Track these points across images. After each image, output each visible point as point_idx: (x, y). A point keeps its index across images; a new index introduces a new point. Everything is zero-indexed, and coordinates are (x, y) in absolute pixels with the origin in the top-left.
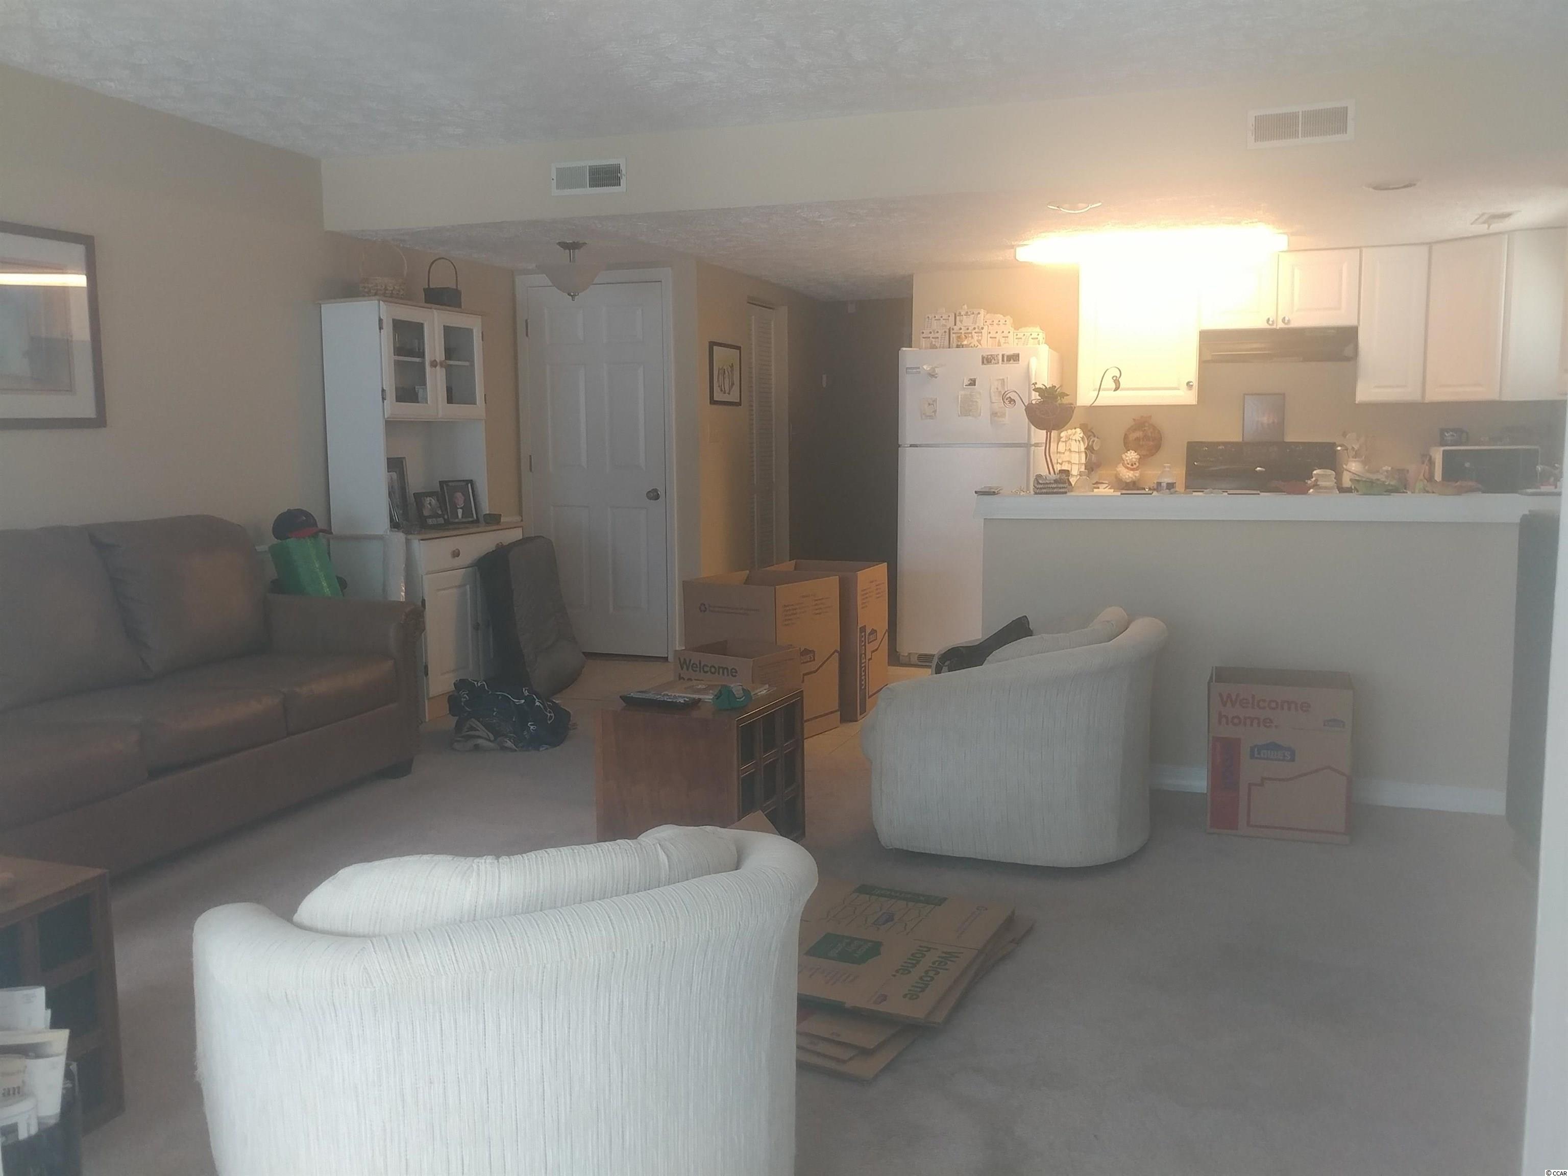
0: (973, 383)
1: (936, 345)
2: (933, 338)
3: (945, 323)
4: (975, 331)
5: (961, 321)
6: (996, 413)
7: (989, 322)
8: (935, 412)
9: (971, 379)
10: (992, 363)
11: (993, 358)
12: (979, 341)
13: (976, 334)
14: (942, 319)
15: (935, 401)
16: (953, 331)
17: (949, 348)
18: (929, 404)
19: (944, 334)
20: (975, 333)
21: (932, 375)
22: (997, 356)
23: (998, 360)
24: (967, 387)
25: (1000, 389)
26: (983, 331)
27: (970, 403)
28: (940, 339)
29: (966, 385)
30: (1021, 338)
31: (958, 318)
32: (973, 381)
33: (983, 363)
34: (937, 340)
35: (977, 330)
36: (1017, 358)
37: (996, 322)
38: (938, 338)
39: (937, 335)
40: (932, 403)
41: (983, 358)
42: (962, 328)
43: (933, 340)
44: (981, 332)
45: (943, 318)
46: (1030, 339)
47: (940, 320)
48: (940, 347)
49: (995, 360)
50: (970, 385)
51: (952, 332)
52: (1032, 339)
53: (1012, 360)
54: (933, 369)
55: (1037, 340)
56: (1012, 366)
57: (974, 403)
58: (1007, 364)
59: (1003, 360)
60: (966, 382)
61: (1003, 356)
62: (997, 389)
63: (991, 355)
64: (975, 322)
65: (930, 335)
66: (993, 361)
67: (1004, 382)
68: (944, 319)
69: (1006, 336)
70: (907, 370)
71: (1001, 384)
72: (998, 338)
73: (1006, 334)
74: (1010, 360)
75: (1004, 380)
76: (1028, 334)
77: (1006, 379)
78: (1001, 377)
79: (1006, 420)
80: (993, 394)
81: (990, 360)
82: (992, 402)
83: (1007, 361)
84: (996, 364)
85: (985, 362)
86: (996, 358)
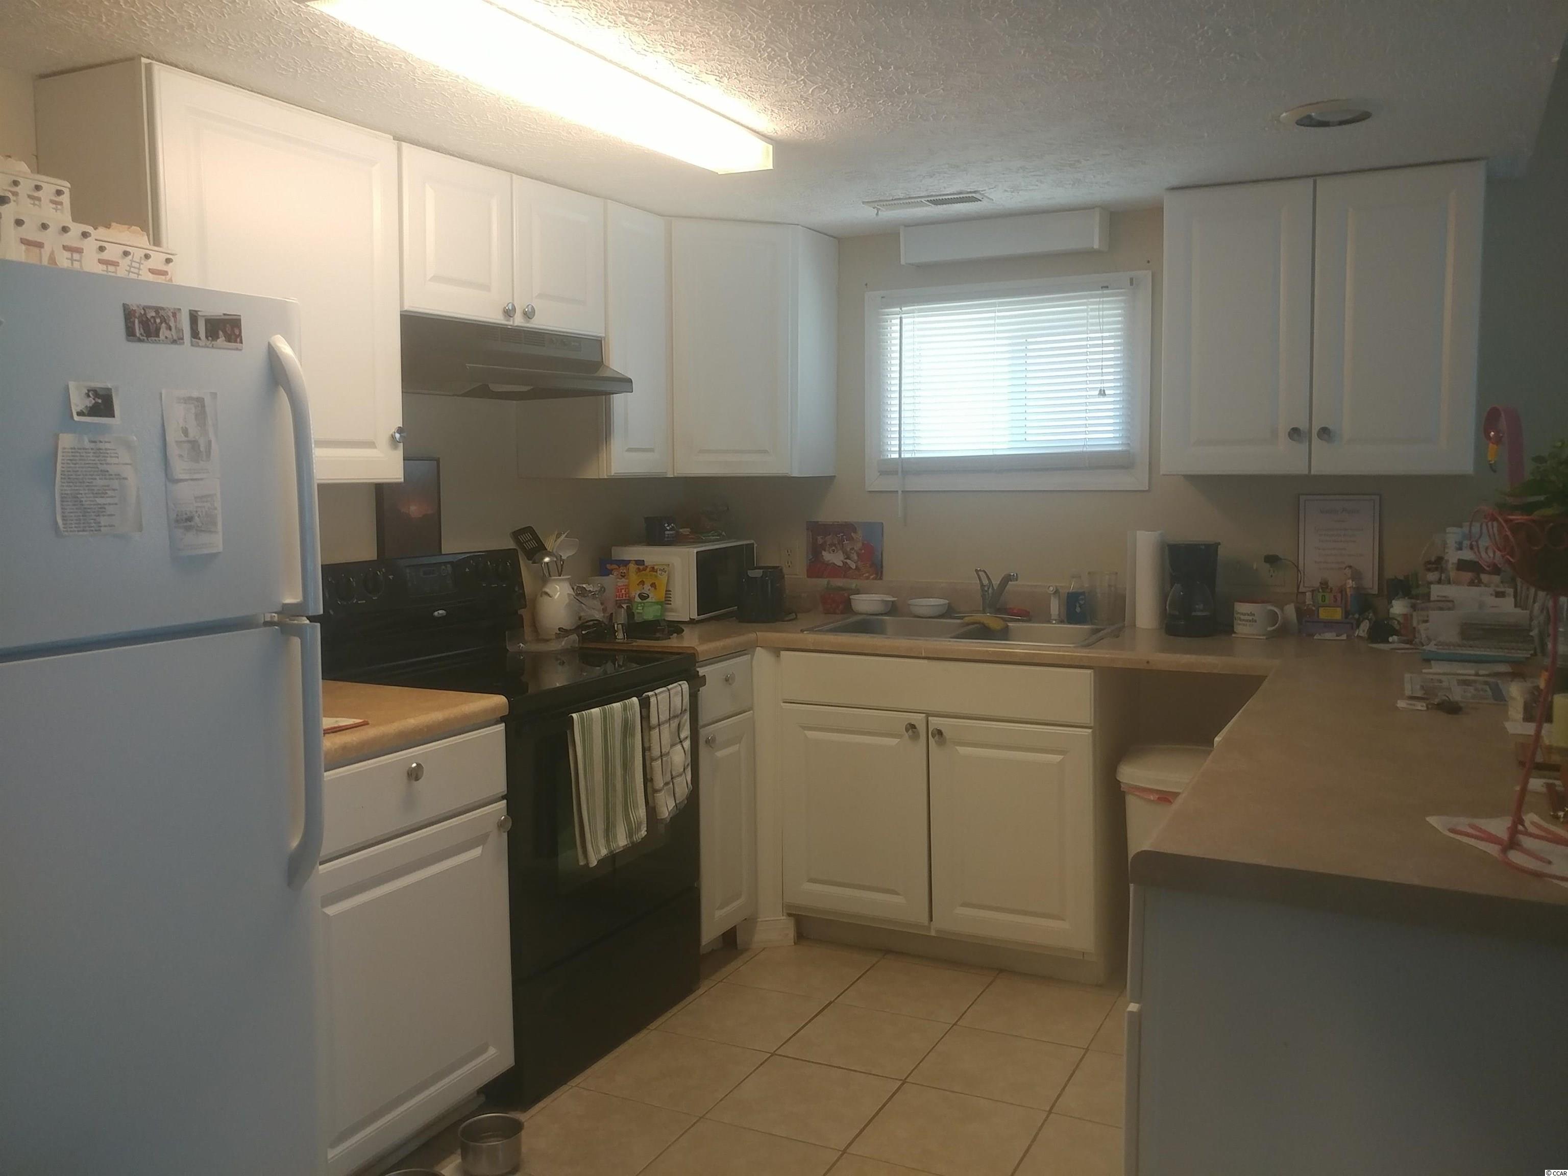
6: (190, 519)
10: (162, 337)
23: (180, 330)
25: (193, 433)
27: (100, 482)
33: (130, 333)
41: (129, 314)
56: (223, 355)
57: (115, 484)
58: (206, 347)
59: (195, 334)
61: (194, 317)
62: (185, 432)
63: (157, 310)
66: (164, 332)
67: (203, 406)
71: (196, 415)
75: (200, 402)
76: (138, 254)
77: (208, 401)
78: (195, 394)
79: (216, 542)
80: (174, 450)
81: (153, 328)
82: (170, 478)
83: (207, 337)
84: (174, 342)
85: (138, 331)
86: (172, 324)
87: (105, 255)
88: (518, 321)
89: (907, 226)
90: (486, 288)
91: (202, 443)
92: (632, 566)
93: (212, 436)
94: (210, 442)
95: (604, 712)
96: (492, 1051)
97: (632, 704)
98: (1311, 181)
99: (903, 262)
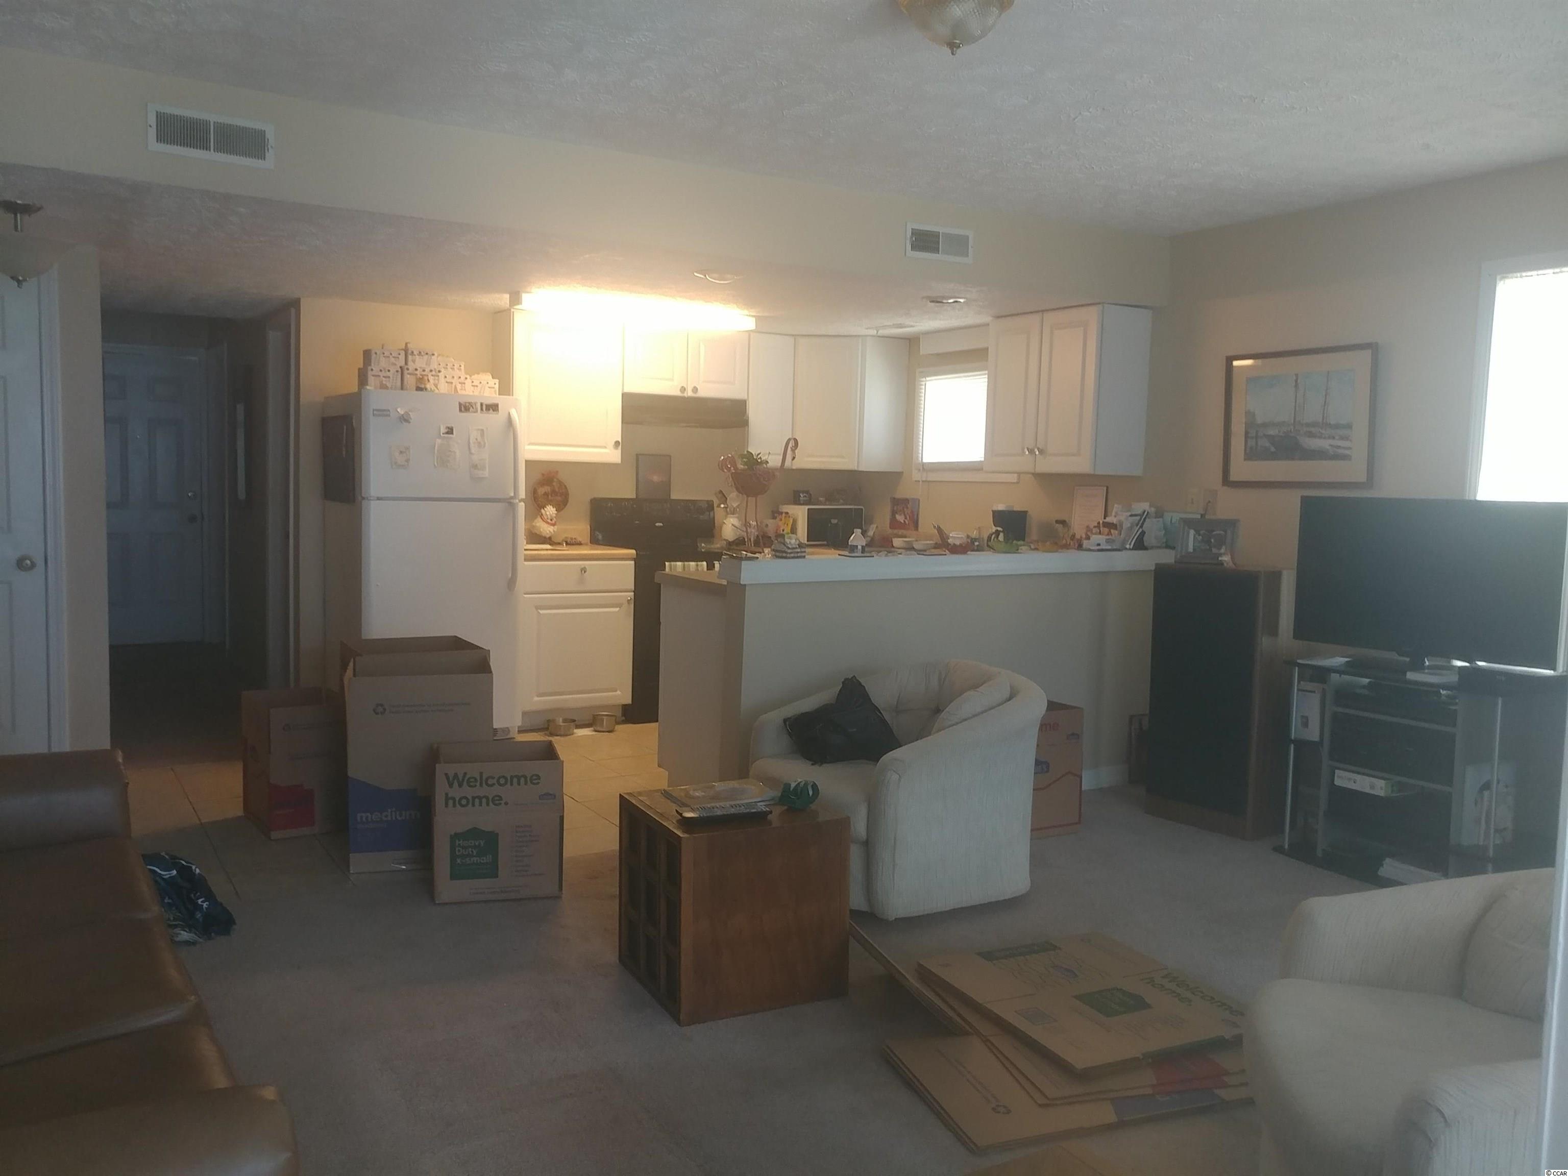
0: (450, 431)
1: (388, 385)
2: (384, 377)
3: (394, 362)
4: (431, 373)
5: (414, 361)
6: (476, 465)
7: (443, 365)
8: (408, 461)
9: (448, 428)
10: (471, 411)
11: (471, 406)
12: (436, 386)
13: (432, 377)
14: (391, 356)
15: (408, 448)
16: (408, 372)
17: (402, 389)
18: (401, 452)
19: (396, 373)
20: (432, 375)
21: (405, 419)
22: (475, 404)
23: (477, 409)
24: (444, 435)
25: (479, 439)
26: (440, 374)
27: (448, 454)
28: (391, 378)
29: (443, 434)
30: (477, 386)
31: (410, 357)
32: (450, 429)
33: (460, 410)
34: (388, 379)
35: (433, 373)
36: (497, 408)
37: (450, 365)
38: (389, 377)
39: (388, 374)
40: (404, 450)
41: (460, 404)
42: (419, 369)
43: (384, 379)
44: (438, 376)
45: (393, 355)
46: (487, 388)
47: (389, 357)
48: (391, 388)
49: (473, 408)
50: (447, 433)
51: (406, 372)
52: (489, 387)
53: (491, 410)
54: (407, 413)
55: (493, 390)
56: (492, 416)
57: (452, 454)
58: (485, 413)
59: (482, 409)
60: (443, 430)
61: (482, 405)
62: (476, 439)
63: (469, 403)
64: (428, 363)
65: (380, 374)
66: (471, 409)
67: (483, 432)
68: (394, 357)
69: (463, 382)
70: (375, 412)
71: (481, 434)
72: (454, 384)
73: (462, 379)
74: (489, 410)
75: (482, 430)
76: (484, 382)
77: (485, 430)
78: (481, 428)
79: (486, 473)
80: (472, 445)
81: (467, 408)
82: (471, 453)
83: (486, 410)
84: (475, 412)
85: (463, 409)
86: (474, 407)
87: (473, 384)
88: (689, 393)
89: (923, 334)
90: (672, 380)
91: (482, 443)
92: (784, 515)
93: (486, 441)
94: (485, 443)
95: (684, 565)
96: (619, 692)
97: (702, 565)
98: (1041, 313)
99: (921, 354)
